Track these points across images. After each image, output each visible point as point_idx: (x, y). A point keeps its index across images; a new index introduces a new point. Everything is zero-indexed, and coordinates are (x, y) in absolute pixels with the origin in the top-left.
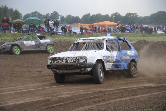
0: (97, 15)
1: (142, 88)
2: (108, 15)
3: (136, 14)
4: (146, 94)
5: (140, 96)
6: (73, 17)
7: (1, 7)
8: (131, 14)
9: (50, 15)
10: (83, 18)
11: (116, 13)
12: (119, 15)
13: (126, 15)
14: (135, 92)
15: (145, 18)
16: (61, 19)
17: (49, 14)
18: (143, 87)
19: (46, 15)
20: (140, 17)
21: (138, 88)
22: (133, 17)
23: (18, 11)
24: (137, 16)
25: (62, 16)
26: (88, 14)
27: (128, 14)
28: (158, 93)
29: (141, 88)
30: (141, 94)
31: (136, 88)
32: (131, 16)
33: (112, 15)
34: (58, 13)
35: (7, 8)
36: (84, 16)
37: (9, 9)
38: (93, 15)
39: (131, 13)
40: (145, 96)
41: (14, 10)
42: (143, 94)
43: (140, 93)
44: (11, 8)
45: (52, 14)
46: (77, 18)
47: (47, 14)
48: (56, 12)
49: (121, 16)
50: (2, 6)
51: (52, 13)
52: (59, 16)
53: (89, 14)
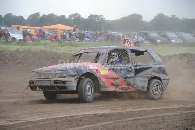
0: (50, 15)
1: (91, 116)
2: (64, 16)
3: (102, 16)
4: (92, 124)
5: (85, 126)
6: (15, 17)
8: (96, 16)
10: (29, 18)
11: (76, 14)
12: (80, 16)
13: (89, 17)
14: (80, 121)
15: (115, 22)
18: (92, 114)
20: (107, 20)
21: (86, 116)
22: (99, 20)
24: (104, 19)
26: (36, 13)
27: (91, 16)
28: (109, 123)
29: (88, 117)
30: (87, 125)
31: (83, 116)
32: (95, 19)
33: (70, 17)
36: (31, 16)
38: (44, 15)
40: (91, 127)
42: (90, 124)
43: (85, 123)
46: (21, 18)
49: (82, 18)
53: (38, 14)
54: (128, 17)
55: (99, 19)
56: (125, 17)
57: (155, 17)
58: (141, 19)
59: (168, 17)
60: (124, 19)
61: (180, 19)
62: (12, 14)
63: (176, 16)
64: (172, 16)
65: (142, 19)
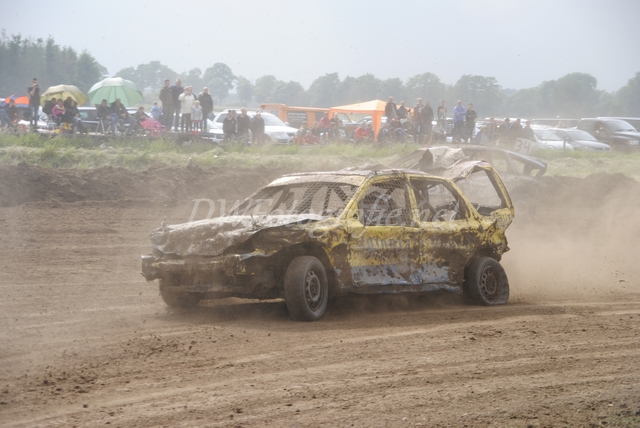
0: (362, 78)
2: (397, 79)
3: (493, 79)
6: (282, 84)
7: (36, 42)
8: (478, 79)
9: (201, 76)
10: (313, 86)
11: (428, 75)
12: (437, 80)
13: (459, 81)
15: (525, 95)
16: (238, 88)
17: (199, 71)
19: (188, 74)
22: (484, 90)
23: (93, 59)
24: (497, 86)
25: (244, 79)
26: (331, 75)
27: (465, 81)
32: (475, 87)
33: (413, 81)
34: (229, 69)
35: (56, 46)
36: (317, 81)
37: (62, 49)
38: (348, 78)
39: (476, 77)
41: (78, 56)
44: (67, 47)
45: (208, 70)
46: (295, 87)
47: (192, 72)
48: (224, 66)
49: (443, 85)
50: (40, 41)
51: (210, 69)
52: (235, 77)
53: (334, 76)
54: (561, 80)
55: (483, 87)
56: (553, 82)
57: (631, 82)
58: (593, 87)
60: (549, 85)
62: (273, 78)
65: (595, 86)
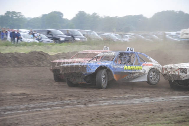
54: (49, 14)
55: (17, 16)
57: (77, 15)
58: (62, 17)
59: (89, 14)
60: (44, 16)
61: (102, 17)
63: (97, 14)
64: (93, 13)
